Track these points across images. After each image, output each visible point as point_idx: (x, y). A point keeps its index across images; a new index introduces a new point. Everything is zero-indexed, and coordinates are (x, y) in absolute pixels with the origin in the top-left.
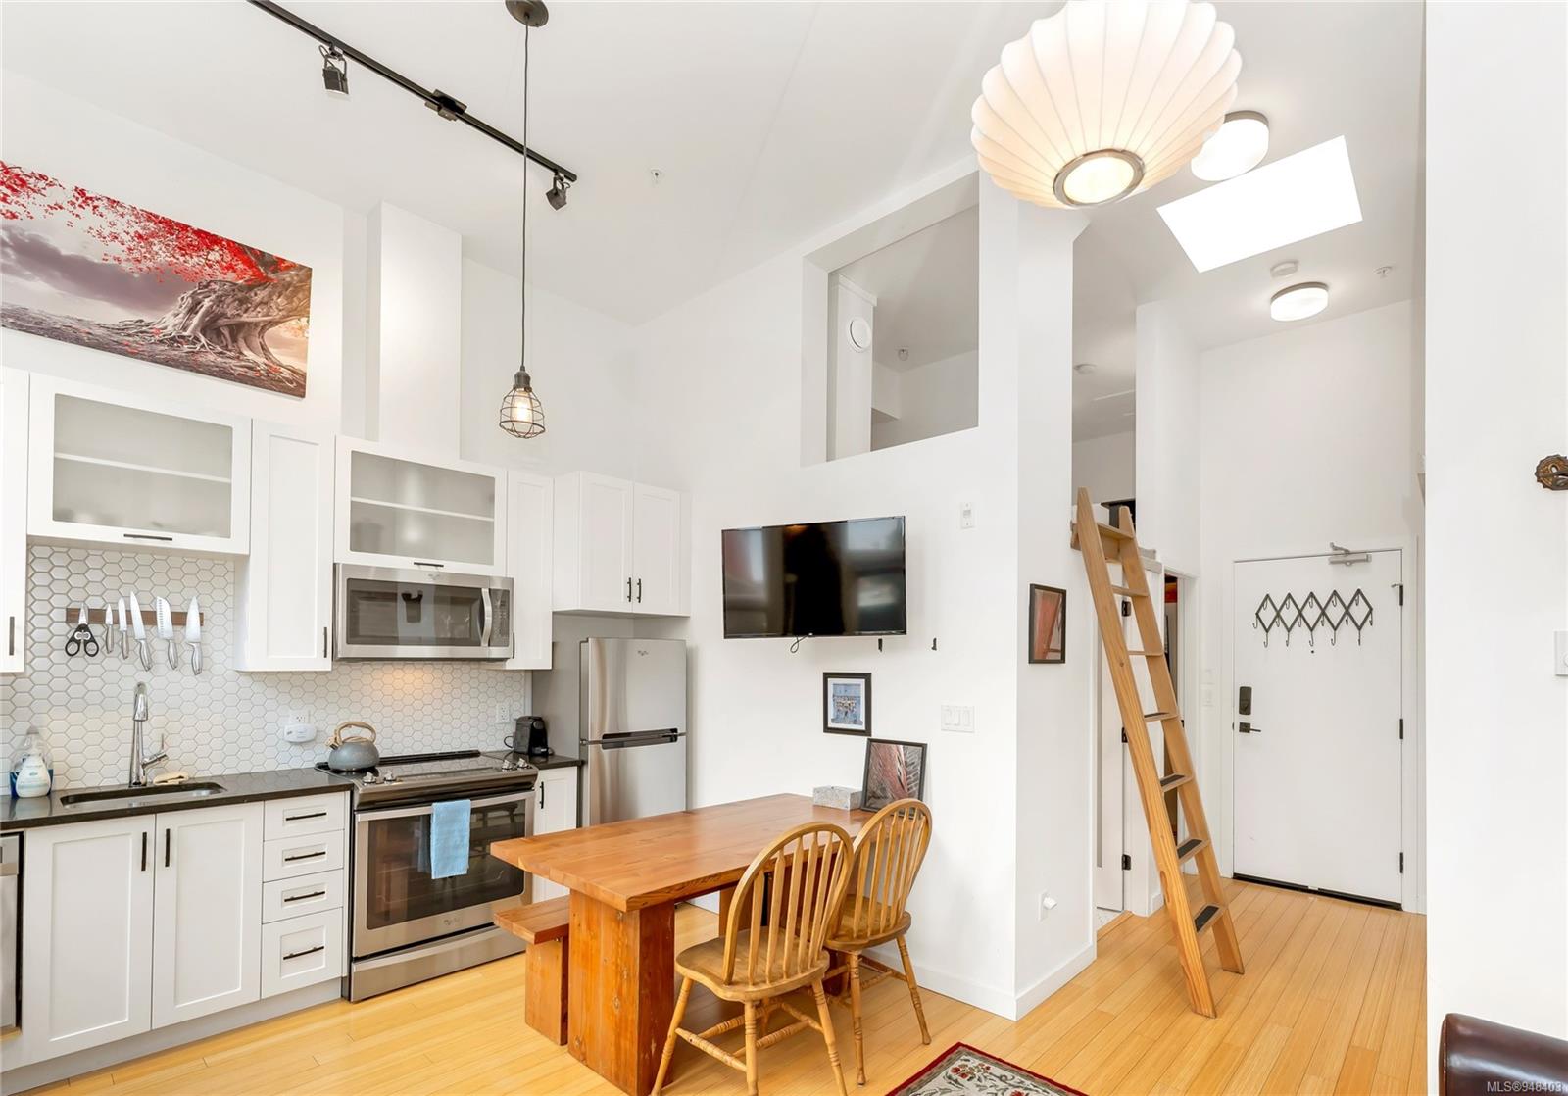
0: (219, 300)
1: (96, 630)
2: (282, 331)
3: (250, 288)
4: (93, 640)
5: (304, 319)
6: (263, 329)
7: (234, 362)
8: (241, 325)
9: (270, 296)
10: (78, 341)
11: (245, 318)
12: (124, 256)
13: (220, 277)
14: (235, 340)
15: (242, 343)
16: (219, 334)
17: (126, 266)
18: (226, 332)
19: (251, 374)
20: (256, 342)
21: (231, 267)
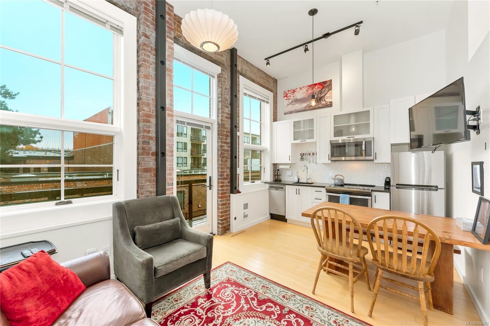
0: (318, 95)
1: (304, 157)
2: (327, 95)
3: (322, 90)
4: (303, 158)
5: (331, 91)
6: (324, 96)
7: (320, 105)
8: (321, 98)
9: (325, 90)
10: (301, 111)
11: (321, 96)
12: (305, 95)
13: (317, 90)
14: (320, 101)
15: (321, 101)
16: (318, 101)
17: (305, 96)
18: (319, 100)
19: (323, 106)
20: (323, 99)
21: (319, 88)
